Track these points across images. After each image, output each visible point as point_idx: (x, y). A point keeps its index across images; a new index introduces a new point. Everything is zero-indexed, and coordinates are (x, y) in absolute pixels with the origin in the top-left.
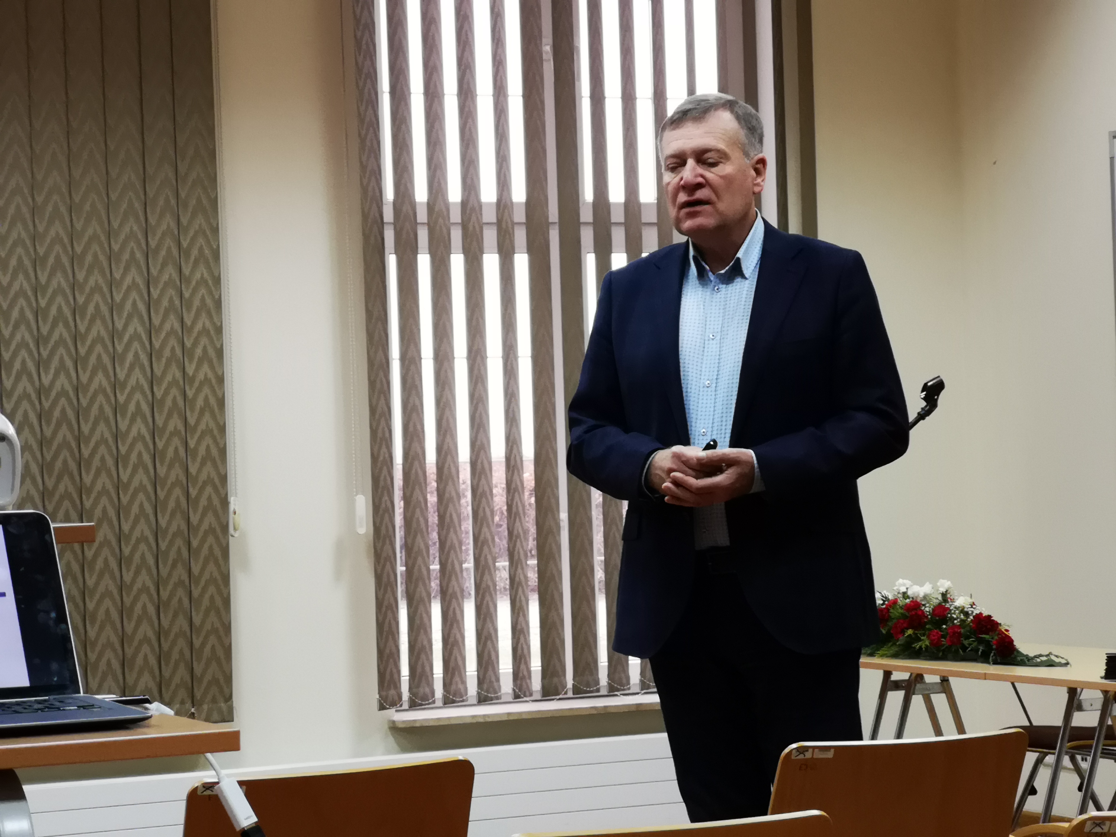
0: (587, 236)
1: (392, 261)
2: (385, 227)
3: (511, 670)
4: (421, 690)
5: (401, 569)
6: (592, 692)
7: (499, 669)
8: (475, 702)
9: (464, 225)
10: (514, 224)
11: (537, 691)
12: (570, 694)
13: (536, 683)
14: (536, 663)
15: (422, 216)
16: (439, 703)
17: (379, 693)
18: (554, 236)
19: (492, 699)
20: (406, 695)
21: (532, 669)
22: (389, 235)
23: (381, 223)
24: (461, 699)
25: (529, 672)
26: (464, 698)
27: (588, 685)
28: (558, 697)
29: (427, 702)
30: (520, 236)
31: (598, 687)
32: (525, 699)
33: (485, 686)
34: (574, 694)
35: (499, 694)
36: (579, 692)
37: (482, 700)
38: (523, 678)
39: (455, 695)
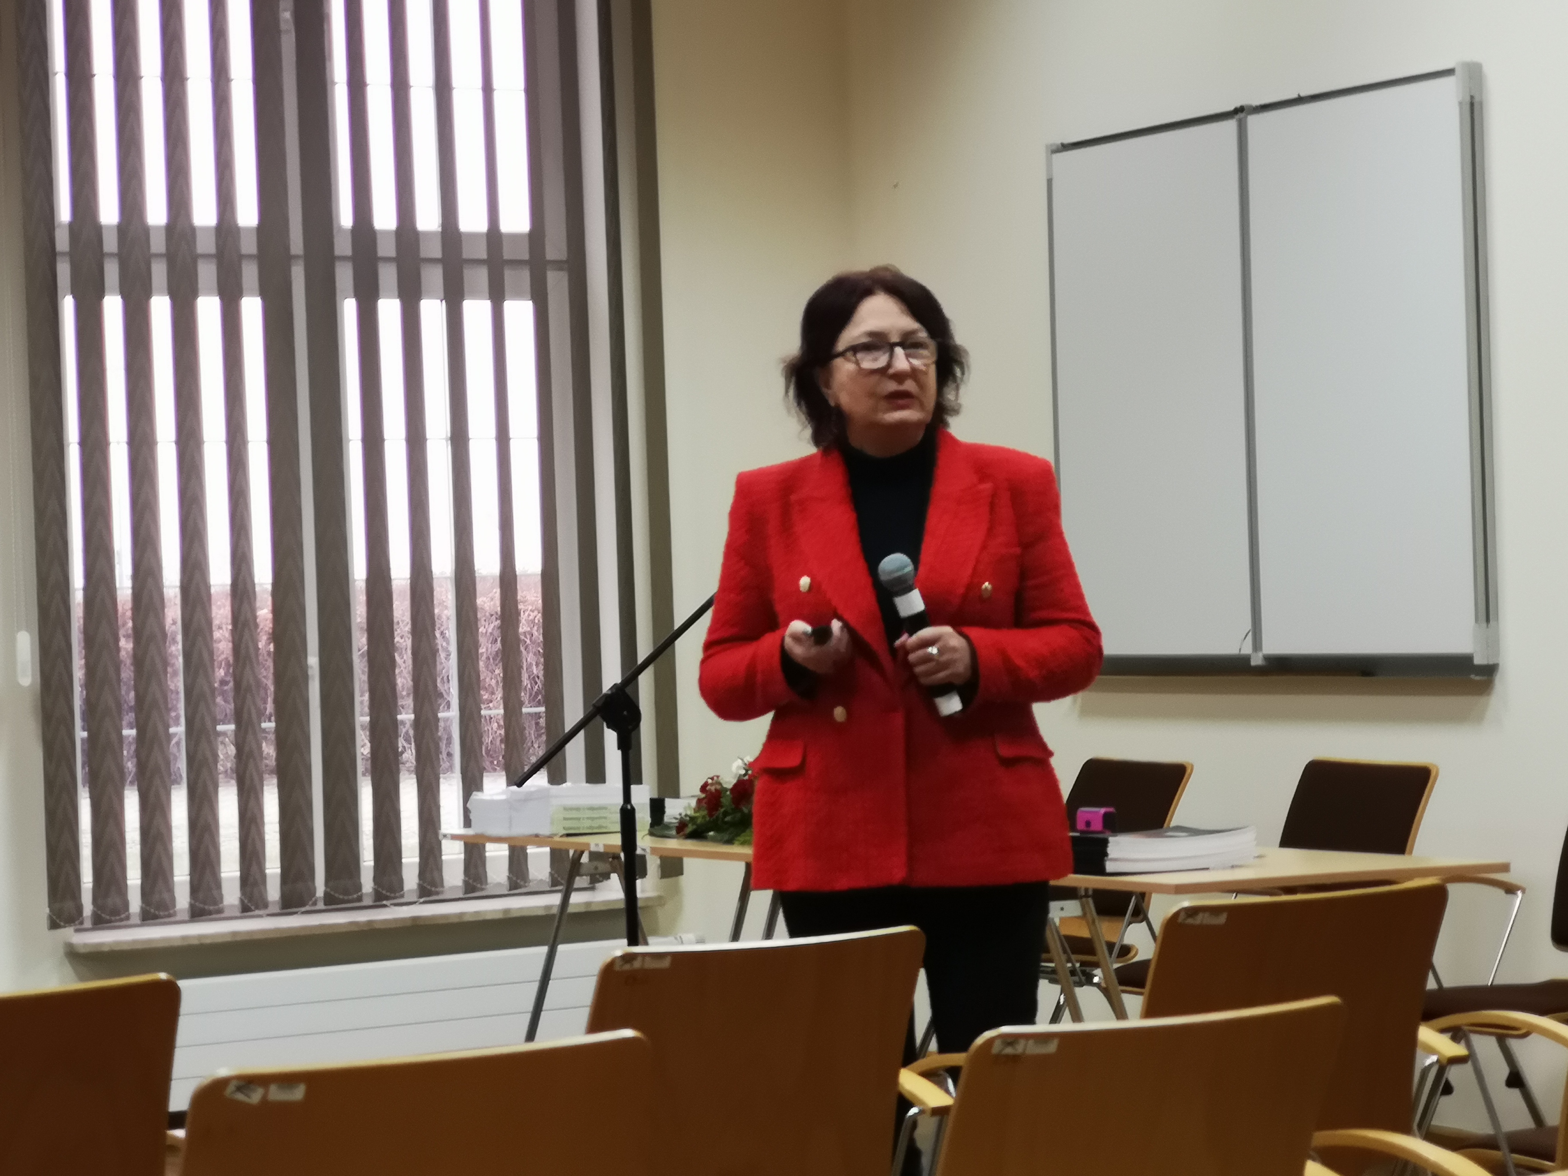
0: (344, 275)
1: (68, 306)
2: (59, 259)
3: (238, 874)
4: (110, 902)
5: (81, 734)
6: (349, 901)
7: (220, 872)
8: (186, 917)
9: (171, 257)
10: (241, 257)
11: (274, 902)
12: (321, 906)
13: (273, 892)
14: (273, 866)
15: (110, 244)
16: (136, 920)
17: (49, 907)
18: (298, 275)
19: (210, 913)
20: (88, 907)
21: (267, 871)
22: (64, 270)
23: (52, 255)
24: (166, 913)
25: (264, 876)
26: (171, 912)
27: (346, 892)
28: (303, 909)
29: (118, 918)
30: (250, 273)
31: (359, 894)
32: (257, 912)
33: (201, 895)
34: (325, 904)
35: (221, 905)
36: (332, 902)
37: (197, 913)
38: (255, 884)
39: (158, 908)
